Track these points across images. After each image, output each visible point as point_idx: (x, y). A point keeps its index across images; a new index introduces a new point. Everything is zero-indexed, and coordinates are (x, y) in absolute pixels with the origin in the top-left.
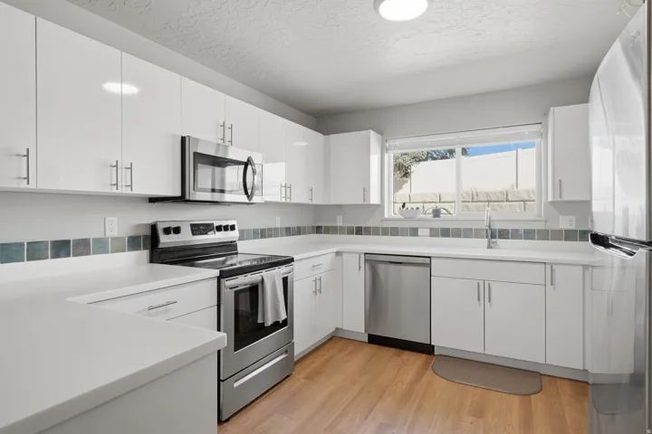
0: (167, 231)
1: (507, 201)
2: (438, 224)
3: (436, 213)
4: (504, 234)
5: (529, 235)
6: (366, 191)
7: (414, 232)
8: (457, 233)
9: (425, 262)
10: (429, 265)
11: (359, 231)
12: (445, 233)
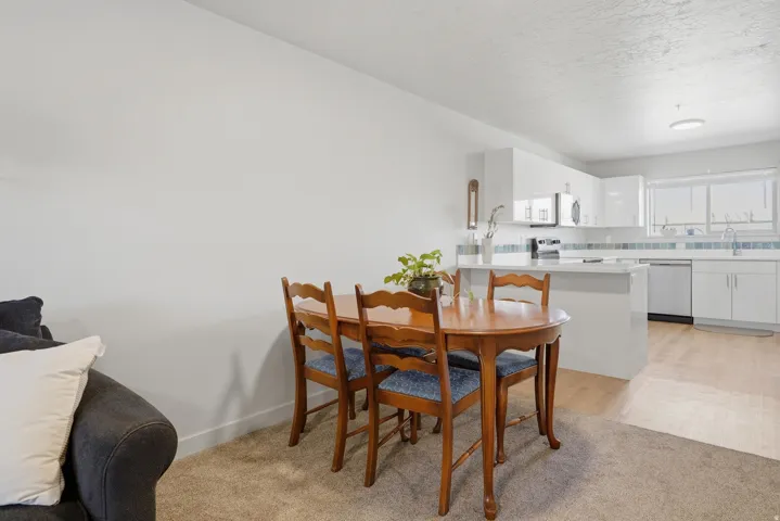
0: (540, 242)
1: (752, 221)
2: (692, 240)
3: (691, 233)
4: (746, 246)
5: (766, 246)
6: (635, 218)
7: (673, 246)
8: (709, 246)
9: (688, 264)
10: (690, 265)
11: (625, 246)
12: (699, 246)
